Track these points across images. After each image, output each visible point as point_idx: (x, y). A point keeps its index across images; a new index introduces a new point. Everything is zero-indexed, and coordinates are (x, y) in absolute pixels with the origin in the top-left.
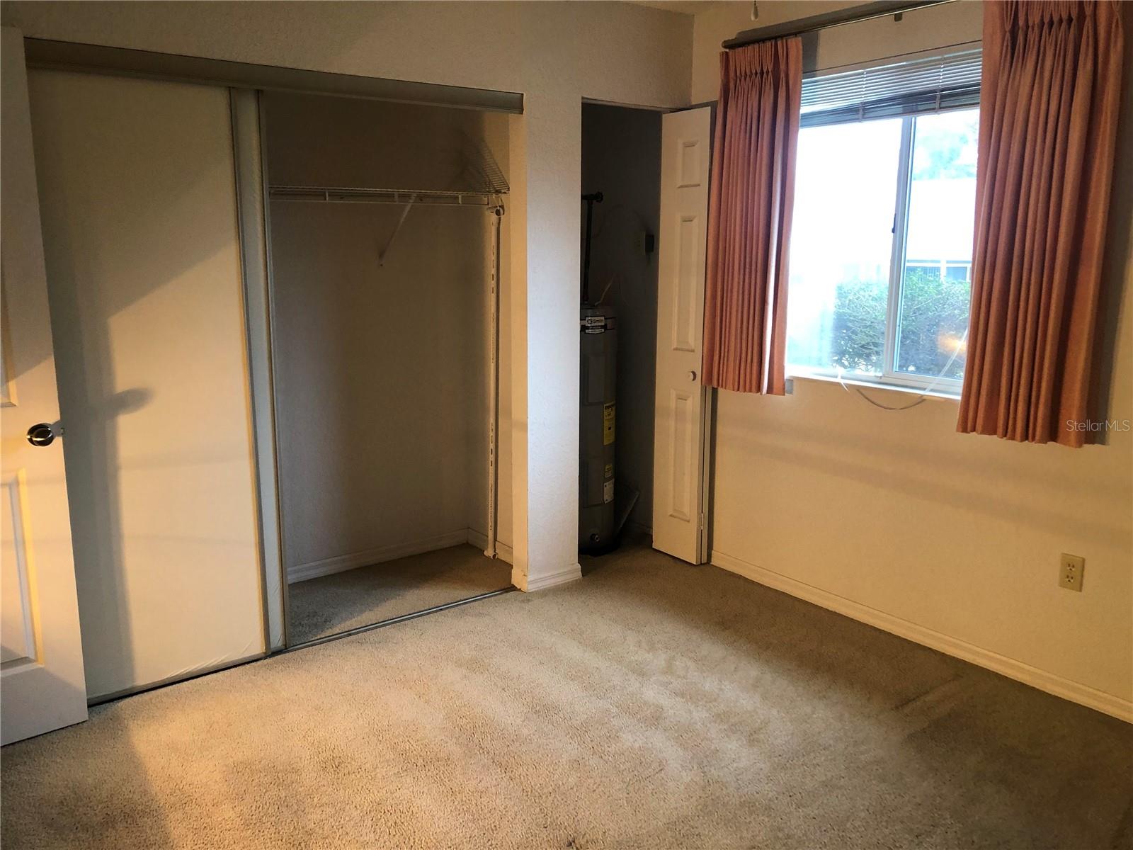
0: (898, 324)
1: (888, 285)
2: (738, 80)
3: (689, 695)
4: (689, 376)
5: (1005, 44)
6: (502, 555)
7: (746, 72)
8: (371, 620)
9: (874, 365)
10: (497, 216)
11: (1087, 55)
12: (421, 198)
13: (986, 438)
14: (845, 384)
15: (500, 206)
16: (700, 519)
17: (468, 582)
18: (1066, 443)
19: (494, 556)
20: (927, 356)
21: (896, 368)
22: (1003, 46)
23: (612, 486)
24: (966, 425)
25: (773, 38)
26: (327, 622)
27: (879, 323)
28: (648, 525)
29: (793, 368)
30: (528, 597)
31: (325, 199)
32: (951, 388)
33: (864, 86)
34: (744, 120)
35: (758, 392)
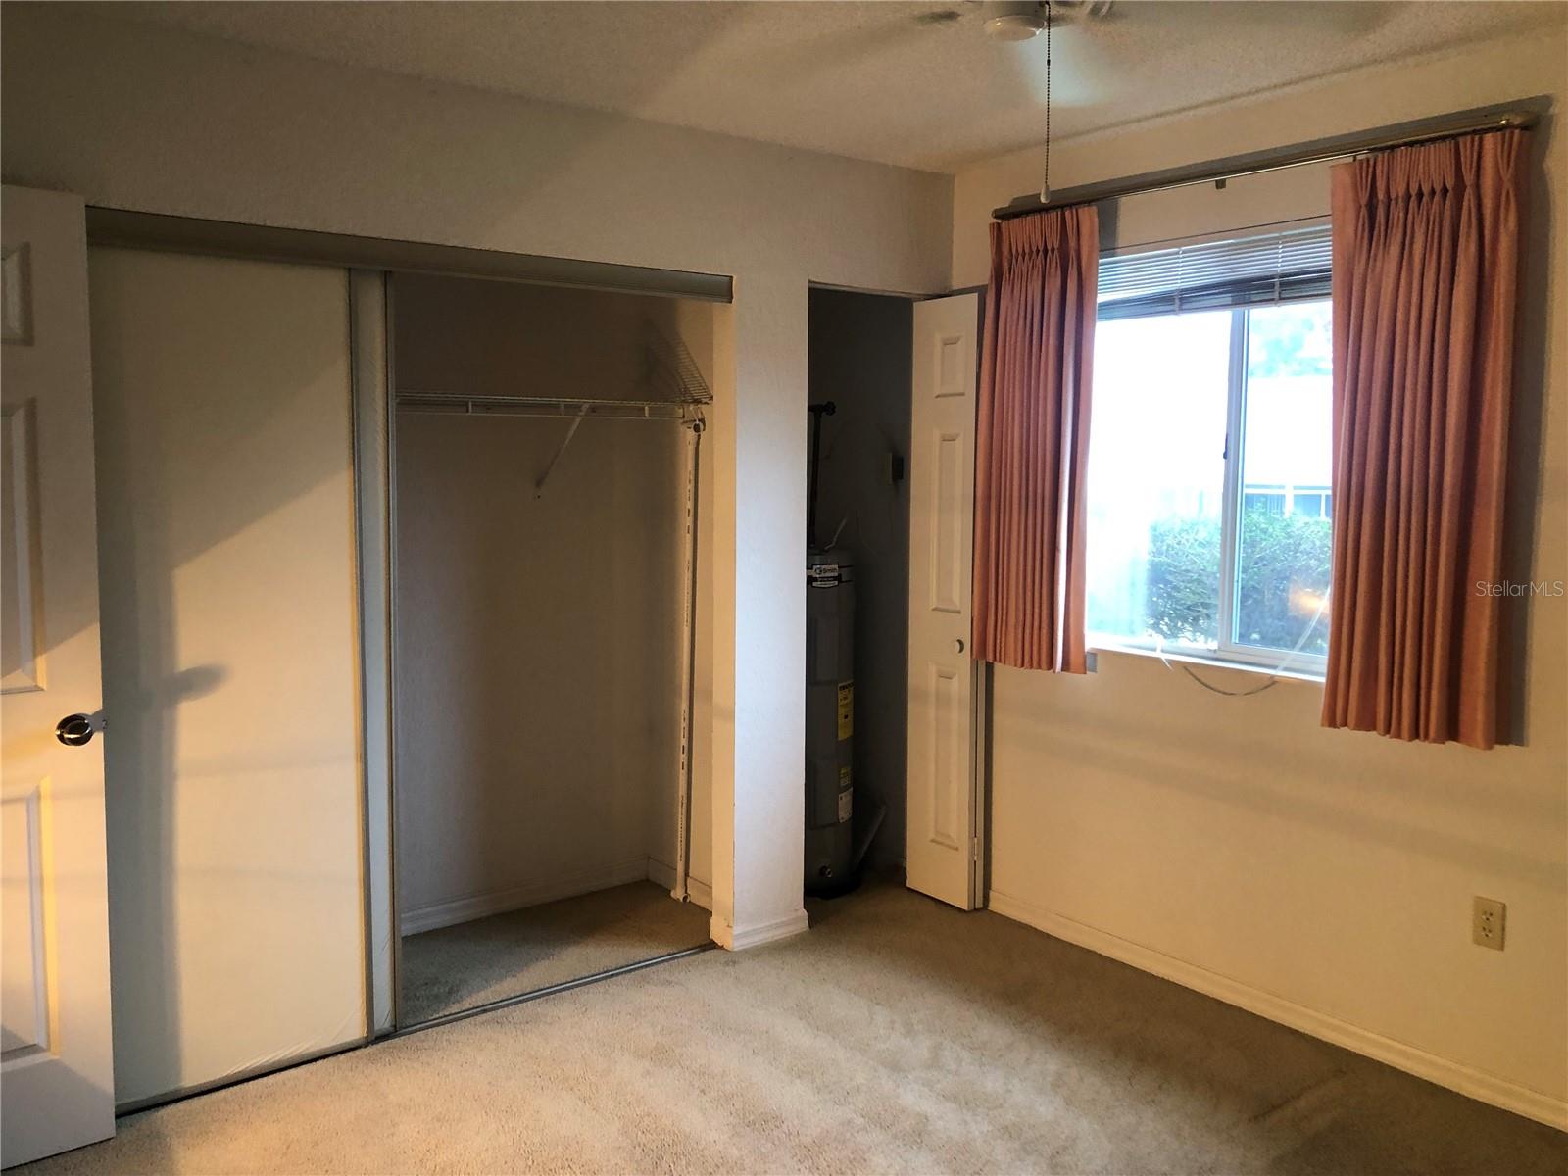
0: (1235, 579)
1: (1220, 525)
2: (1014, 261)
3: (964, 1100)
4: (954, 646)
5: (1361, 219)
6: (695, 897)
7: (1024, 250)
8: (515, 991)
9: (1207, 633)
10: (694, 433)
11: (1468, 235)
12: (593, 409)
13: (1362, 735)
14: (1168, 660)
15: (699, 421)
16: (973, 847)
17: (647, 935)
18: (1470, 742)
19: (685, 898)
20: (1276, 622)
21: (1235, 638)
22: (1358, 221)
23: (849, 797)
24: (1334, 718)
25: (1059, 207)
26: (452, 993)
27: (1208, 577)
28: (901, 854)
29: (1095, 639)
30: (733, 958)
31: (468, 411)
32: (1311, 665)
33: (1180, 269)
34: (1022, 313)
35: (1049, 669)
